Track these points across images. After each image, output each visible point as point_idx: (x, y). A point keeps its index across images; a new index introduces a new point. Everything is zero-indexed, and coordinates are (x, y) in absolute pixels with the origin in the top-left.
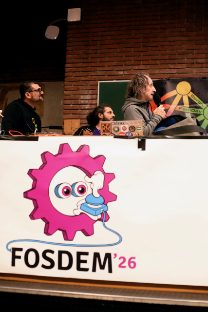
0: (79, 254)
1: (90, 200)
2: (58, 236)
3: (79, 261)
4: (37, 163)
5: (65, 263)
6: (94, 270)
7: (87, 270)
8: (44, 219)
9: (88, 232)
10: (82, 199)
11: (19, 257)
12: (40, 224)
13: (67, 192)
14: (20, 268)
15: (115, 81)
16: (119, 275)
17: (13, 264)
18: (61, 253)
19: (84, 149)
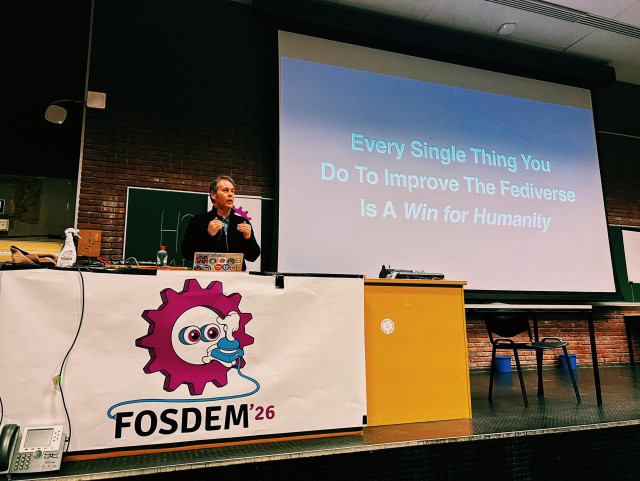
0: (209, 410)
2: (183, 391)
3: (209, 418)
4: (156, 303)
5: (191, 424)
6: (227, 427)
7: (218, 428)
8: (163, 372)
10: (213, 344)
11: (128, 425)
12: (159, 378)
13: (196, 336)
17: (118, 435)
18: (186, 411)
19: (216, 286)
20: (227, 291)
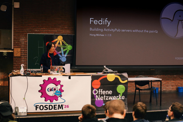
0: (54, 105)
1: (57, 92)
2: (49, 101)
3: (54, 107)
4: (42, 83)
5: (51, 108)
6: (58, 109)
7: (56, 109)
8: (44, 97)
9: (57, 100)
10: (55, 92)
11: (38, 108)
12: (44, 99)
13: (51, 90)
14: (38, 110)
15: (34, 34)
16: (65, 109)
17: (36, 110)
18: (49, 106)
19: (55, 79)
20: (57, 80)
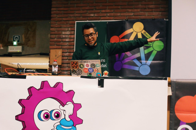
13: (47, 117)
15: (88, 21)
20: (66, 89)
